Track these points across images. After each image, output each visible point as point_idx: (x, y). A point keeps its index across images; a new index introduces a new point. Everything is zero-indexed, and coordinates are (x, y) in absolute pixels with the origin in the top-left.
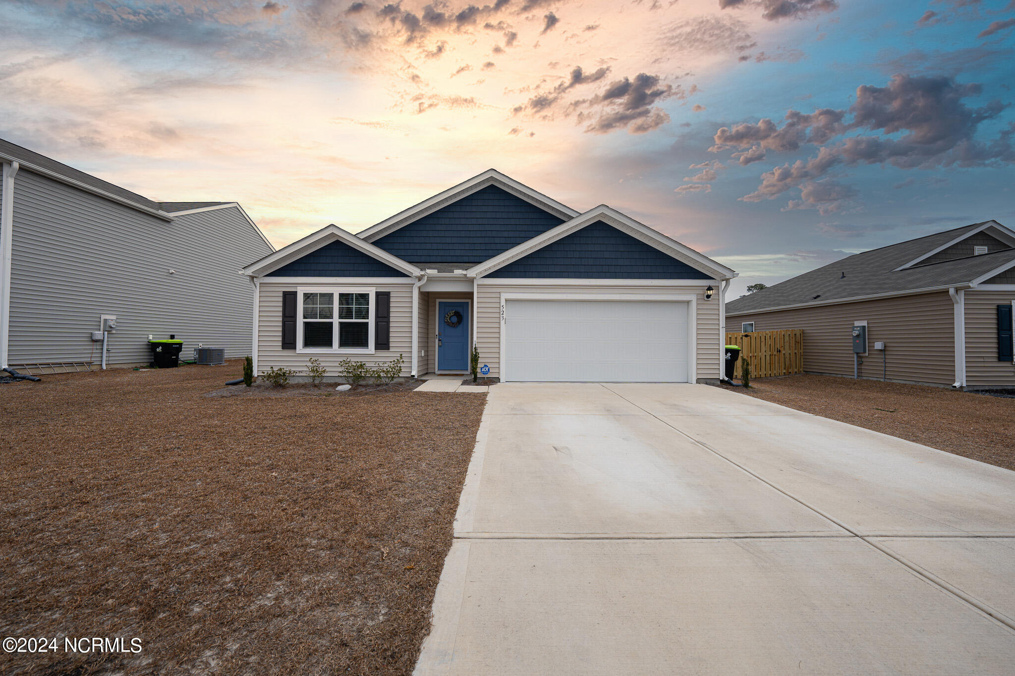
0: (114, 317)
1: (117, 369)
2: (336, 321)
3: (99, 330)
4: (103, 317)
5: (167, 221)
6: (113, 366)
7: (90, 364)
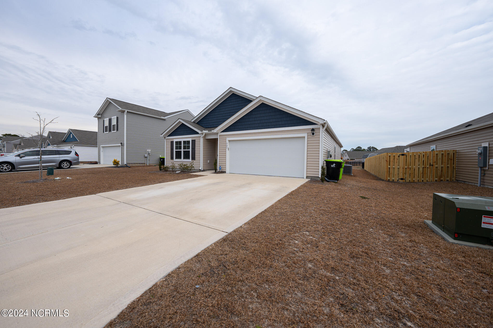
0: (150, 150)
1: (151, 165)
2: (182, 150)
3: (146, 154)
4: (147, 150)
5: (164, 120)
6: (150, 165)
7: (144, 163)
